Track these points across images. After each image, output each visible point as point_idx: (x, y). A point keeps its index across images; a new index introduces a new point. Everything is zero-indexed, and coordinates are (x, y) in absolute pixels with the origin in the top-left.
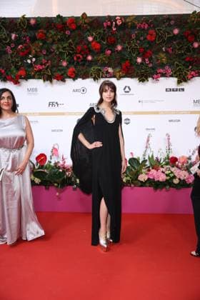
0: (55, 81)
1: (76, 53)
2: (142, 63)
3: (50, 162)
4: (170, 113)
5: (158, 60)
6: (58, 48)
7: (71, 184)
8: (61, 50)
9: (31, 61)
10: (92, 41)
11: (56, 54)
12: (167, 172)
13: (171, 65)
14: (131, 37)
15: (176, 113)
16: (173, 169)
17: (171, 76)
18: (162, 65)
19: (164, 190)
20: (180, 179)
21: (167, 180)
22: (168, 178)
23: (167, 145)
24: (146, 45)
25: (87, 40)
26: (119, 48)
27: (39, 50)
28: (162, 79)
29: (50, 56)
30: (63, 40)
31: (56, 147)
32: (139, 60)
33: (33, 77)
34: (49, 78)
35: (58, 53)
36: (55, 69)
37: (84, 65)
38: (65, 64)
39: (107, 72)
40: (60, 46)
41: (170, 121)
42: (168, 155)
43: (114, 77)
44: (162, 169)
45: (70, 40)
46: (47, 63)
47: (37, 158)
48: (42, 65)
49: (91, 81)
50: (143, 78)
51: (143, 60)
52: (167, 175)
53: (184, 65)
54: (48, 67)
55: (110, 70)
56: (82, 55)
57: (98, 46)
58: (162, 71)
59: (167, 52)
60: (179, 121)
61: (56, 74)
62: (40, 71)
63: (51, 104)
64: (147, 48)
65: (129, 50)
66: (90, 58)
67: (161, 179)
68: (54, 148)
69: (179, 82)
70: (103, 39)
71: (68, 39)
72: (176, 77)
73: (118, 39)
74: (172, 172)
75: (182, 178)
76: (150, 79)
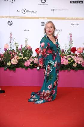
4: (72, 19)
7: (3, 66)
12: (69, 59)
15: (77, 19)
16: (73, 57)
19: (67, 71)
20: (77, 63)
21: (69, 64)
22: (70, 62)
23: (70, 41)
41: (72, 24)
42: (70, 48)
44: (65, 57)
52: (69, 61)
60: (78, 24)
67: (64, 63)
74: (72, 59)
75: (79, 63)
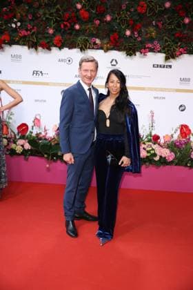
0: (40, 49)
1: (64, 21)
2: (130, 37)
3: (31, 132)
4: (156, 89)
5: (147, 34)
6: (45, 14)
8: (47, 16)
9: (16, 25)
10: (81, 9)
11: (42, 20)
12: (148, 149)
13: (160, 40)
14: (121, 8)
15: (162, 90)
16: (154, 147)
17: (160, 52)
18: (151, 40)
19: (144, 166)
20: (161, 157)
21: (147, 157)
22: (149, 154)
23: (150, 122)
24: (136, 18)
25: (76, 7)
26: (108, 18)
27: (24, 14)
28: (150, 54)
29: (36, 22)
30: (51, 6)
31: (38, 117)
32: (128, 33)
33: (17, 43)
34: (33, 45)
35: (44, 19)
36: (40, 36)
37: (71, 34)
38: (51, 31)
39: (95, 43)
40: (47, 11)
41: (155, 98)
42: (151, 133)
43: (102, 48)
44: (143, 146)
45: (58, 6)
46: (33, 28)
47: (19, 128)
48: (27, 30)
49: (78, 52)
50: (131, 52)
51: (132, 33)
52: (148, 152)
53: (173, 41)
54: (34, 33)
55: (98, 41)
56: (70, 23)
57: (87, 15)
58: (150, 45)
59: (157, 26)
60: (164, 98)
61: (41, 41)
62: (25, 36)
63: (35, 73)
64: (137, 21)
65: (118, 21)
66: (77, 27)
67: (142, 156)
68: (36, 119)
69: (167, 59)
70: (92, 7)
71: (55, 4)
72: (165, 53)
73: (107, 9)
74: (153, 149)
75: (163, 156)
76: (138, 54)
